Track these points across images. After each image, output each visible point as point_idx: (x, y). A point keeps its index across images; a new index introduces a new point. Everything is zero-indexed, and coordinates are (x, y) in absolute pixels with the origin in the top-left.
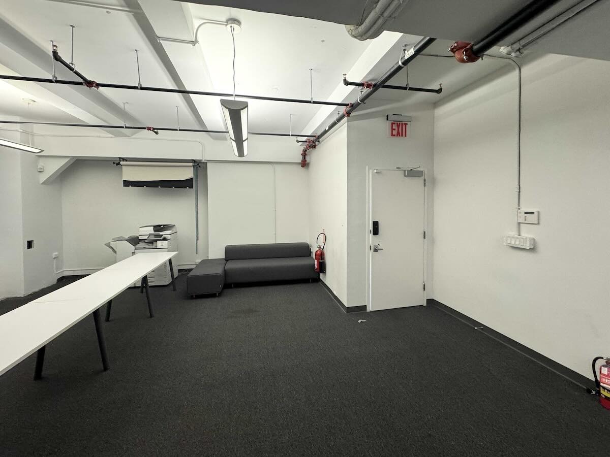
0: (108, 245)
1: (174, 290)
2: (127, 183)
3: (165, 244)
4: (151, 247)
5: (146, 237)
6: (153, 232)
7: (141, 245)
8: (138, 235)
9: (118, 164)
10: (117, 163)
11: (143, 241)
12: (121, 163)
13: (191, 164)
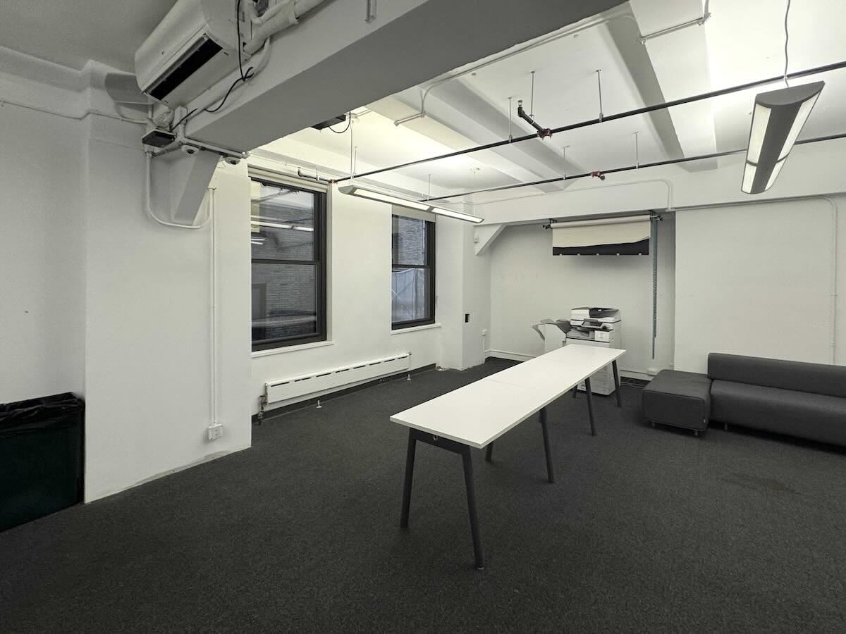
0: (536, 328)
1: (619, 405)
2: (557, 251)
3: (605, 336)
4: (586, 338)
5: (580, 323)
6: (588, 317)
7: (573, 333)
8: (569, 320)
9: (549, 227)
10: (547, 226)
11: (575, 327)
12: (552, 225)
13: (648, 217)
